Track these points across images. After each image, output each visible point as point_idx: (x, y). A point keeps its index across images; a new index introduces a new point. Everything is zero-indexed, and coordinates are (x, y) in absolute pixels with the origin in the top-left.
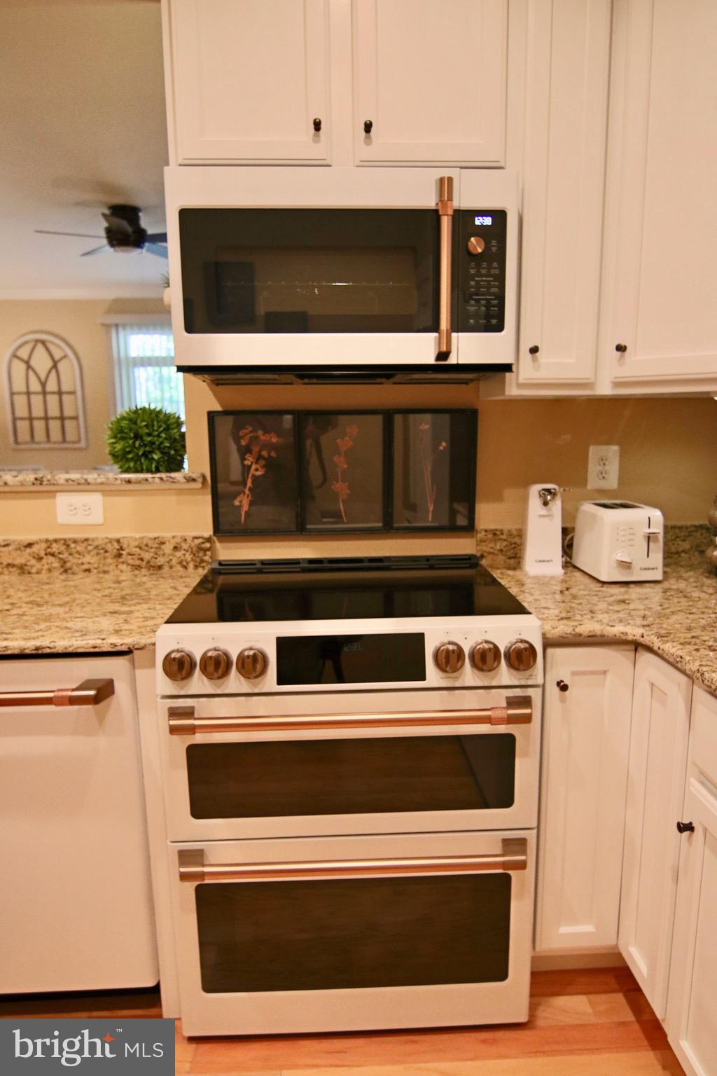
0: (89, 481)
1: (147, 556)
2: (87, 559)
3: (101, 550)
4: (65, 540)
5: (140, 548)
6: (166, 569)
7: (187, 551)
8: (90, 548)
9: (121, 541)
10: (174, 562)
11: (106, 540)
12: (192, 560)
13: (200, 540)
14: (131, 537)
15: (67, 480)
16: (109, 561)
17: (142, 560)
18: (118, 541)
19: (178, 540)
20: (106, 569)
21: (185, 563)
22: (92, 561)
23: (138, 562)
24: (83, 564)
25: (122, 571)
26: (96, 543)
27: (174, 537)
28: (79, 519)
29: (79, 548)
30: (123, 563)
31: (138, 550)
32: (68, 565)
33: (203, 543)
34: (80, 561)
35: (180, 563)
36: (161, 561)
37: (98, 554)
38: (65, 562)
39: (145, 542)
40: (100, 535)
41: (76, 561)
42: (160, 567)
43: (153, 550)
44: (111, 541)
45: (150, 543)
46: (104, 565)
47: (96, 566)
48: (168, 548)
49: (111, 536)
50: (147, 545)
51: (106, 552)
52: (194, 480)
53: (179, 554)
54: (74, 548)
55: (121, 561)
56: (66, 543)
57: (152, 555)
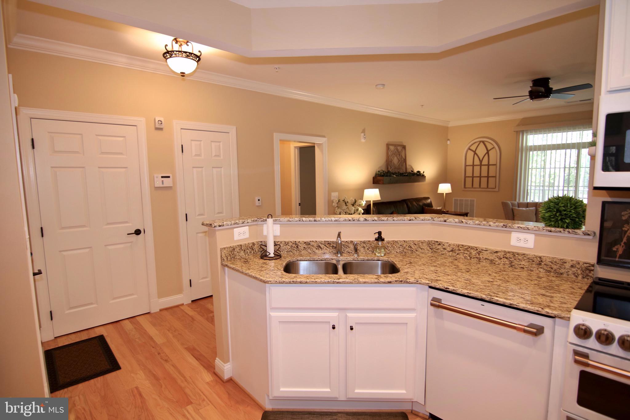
1: (555, 267)
2: (523, 263)
3: (531, 260)
4: (513, 253)
5: (552, 263)
6: (565, 275)
7: (579, 269)
8: (525, 258)
9: (542, 258)
10: (570, 272)
11: (534, 256)
12: (581, 274)
13: (588, 265)
14: (548, 257)
15: (518, 227)
16: (534, 266)
17: (552, 268)
18: (540, 258)
19: (574, 262)
20: (532, 269)
21: (576, 275)
22: (525, 264)
23: (549, 269)
24: (520, 265)
25: (540, 272)
26: (528, 257)
27: (572, 261)
28: (522, 244)
29: (519, 257)
30: (541, 268)
31: (550, 263)
32: (513, 264)
33: (589, 266)
34: (519, 263)
35: (574, 274)
36: (562, 271)
37: (529, 262)
38: (512, 262)
39: (555, 260)
40: (532, 253)
41: (517, 263)
42: (561, 274)
43: (559, 265)
44: (536, 257)
45: (558, 261)
46: (531, 267)
47: (527, 267)
48: (568, 266)
49: (536, 254)
50: (555, 262)
51: (533, 261)
52: (589, 235)
53: (573, 269)
54: (517, 257)
55: (540, 266)
56: (514, 254)
57: (558, 267)
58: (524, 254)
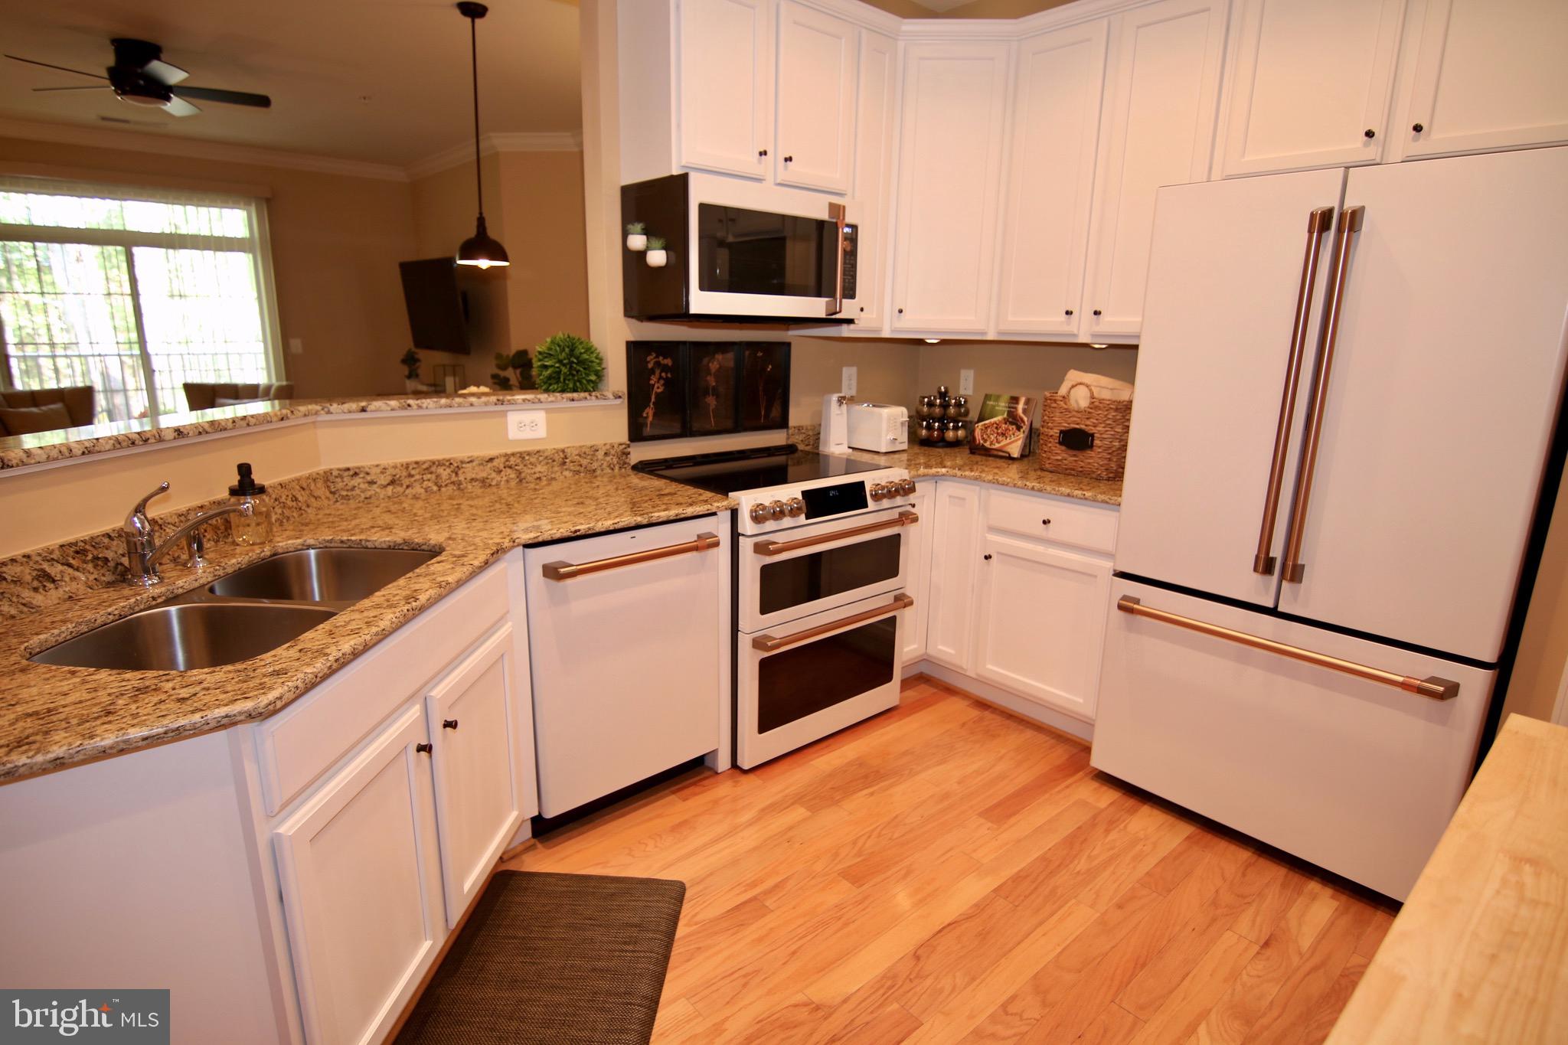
0: (542, 400)
1: (584, 462)
2: (539, 468)
3: (550, 460)
4: (521, 453)
5: (580, 456)
6: (599, 472)
7: (614, 456)
8: (541, 458)
9: (566, 450)
10: (605, 464)
11: (554, 451)
12: (617, 462)
13: (624, 446)
14: (573, 447)
15: (524, 400)
16: (556, 469)
17: (581, 466)
18: (563, 451)
19: (608, 447)
20: (553, 476)
21: (612, 466)
22: (542, 470)
23: (578, 468)
24: (535, 473)
25: (565, 477)
26: (546, 454)
27: (605, 445)
28: (530, 434)
29: (532, 460)
30: (566, 469)
31: (578, 457)
32: (523, 475)
33: (625, 448)
34: (533, 471)
35: (609, 466)
36: (595, 465)
37: (547, 463)
38: (520, 473)
39: (583, 450)
40: (550, 446)
41: (529, 471)
42: (594, 471)
43: (589, 457)
44: (557, 451)
45: (587, 451)
46: (552, 472)
47: (545, 474)
48: (600, 454)
49: (556, 447)
50: (585, 453)
51: (554, 461)
52: (620, 397)
53: (608, 459)
54: (528, 460)
55: (565, 467)
56: (521, 455)
57: (588, 461)
58: (538, 452)
